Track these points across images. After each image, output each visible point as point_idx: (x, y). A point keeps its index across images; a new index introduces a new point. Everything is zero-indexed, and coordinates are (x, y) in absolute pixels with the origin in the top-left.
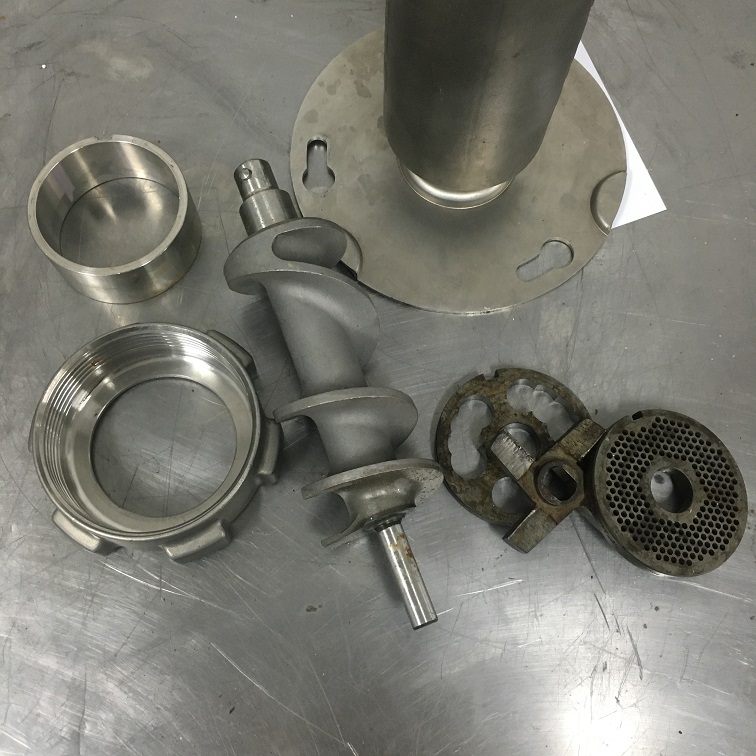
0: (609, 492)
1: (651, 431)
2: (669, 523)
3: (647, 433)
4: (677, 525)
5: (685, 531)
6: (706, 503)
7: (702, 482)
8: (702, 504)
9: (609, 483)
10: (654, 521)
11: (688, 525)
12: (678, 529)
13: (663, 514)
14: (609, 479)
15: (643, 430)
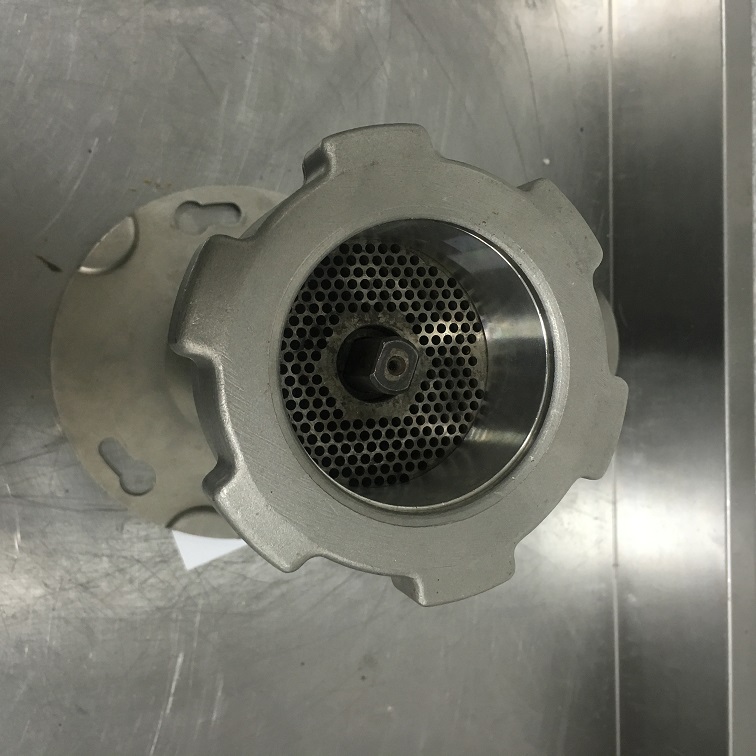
0: (402, 253)
1: (467, 373)
2: (329, 332)
3: (467, 365)
4: (322, 344)
5: (309, 353)
6: (338, 414)
7: (371, 424)
8: (338, 405)
9: (414, 261)
10: (340, 308)
11: (315, 364)
12: (315, 341)
13: (344, 327)
14: (421, 263)
15: (473, 361)
